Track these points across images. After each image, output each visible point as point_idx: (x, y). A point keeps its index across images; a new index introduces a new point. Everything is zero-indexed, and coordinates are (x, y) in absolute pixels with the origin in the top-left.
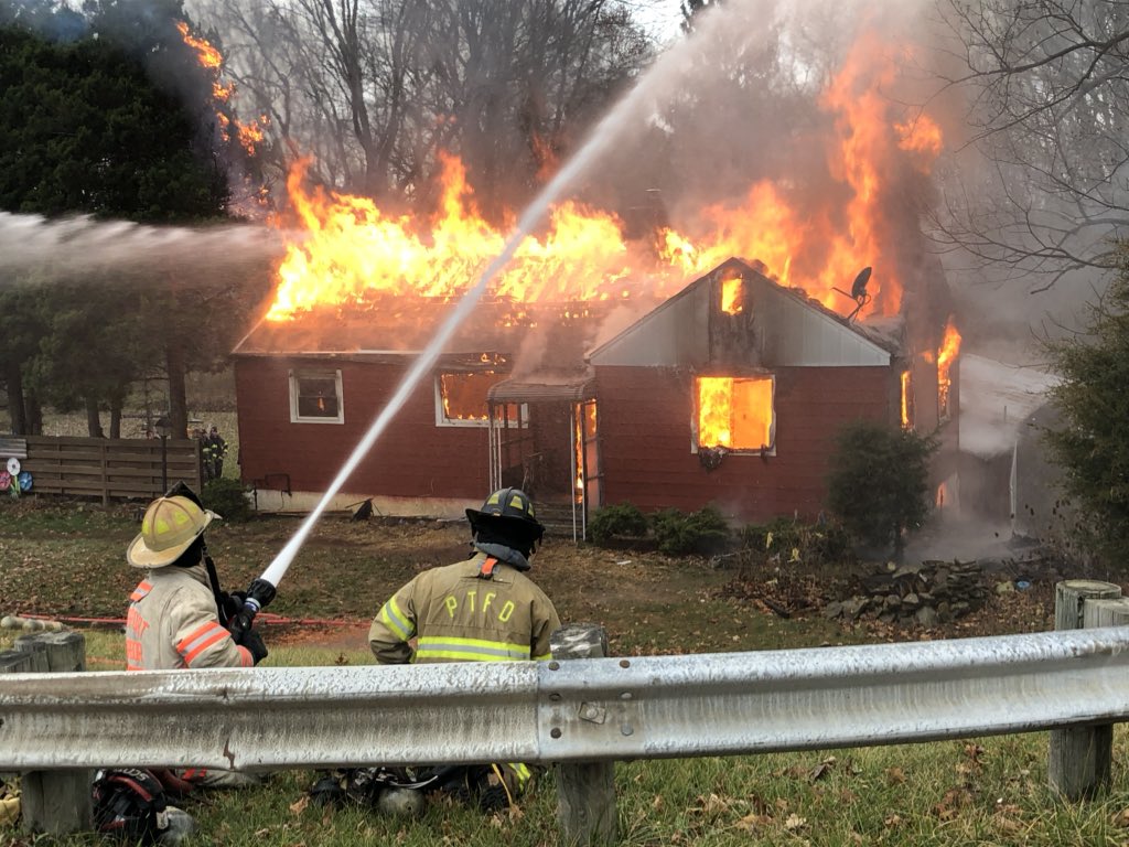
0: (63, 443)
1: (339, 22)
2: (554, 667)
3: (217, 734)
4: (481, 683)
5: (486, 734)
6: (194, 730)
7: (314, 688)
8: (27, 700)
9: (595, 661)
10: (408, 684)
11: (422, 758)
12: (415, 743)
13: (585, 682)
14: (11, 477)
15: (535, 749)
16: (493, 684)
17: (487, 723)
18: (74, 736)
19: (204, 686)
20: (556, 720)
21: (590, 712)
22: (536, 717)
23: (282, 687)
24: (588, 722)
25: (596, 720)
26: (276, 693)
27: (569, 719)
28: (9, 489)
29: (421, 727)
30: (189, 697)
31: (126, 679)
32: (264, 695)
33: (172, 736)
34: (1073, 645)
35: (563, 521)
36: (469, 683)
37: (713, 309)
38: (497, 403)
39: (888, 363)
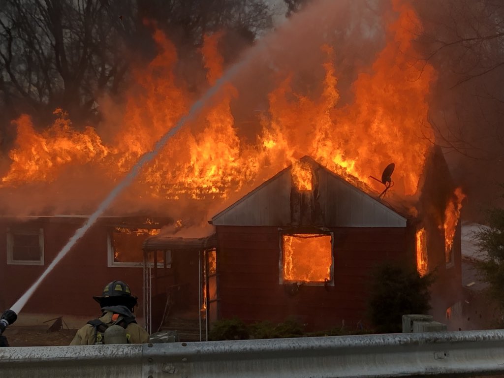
2: (151, 346)
4: (115, 353)
7: (34, 356)
9: (170, 344)
10: (80, 354)
13: (165, 353)
16: (120, 353)
17: (118, 374)
20: (151, 372)
21: (167, 368)
22: (141, 371)
23: (19, 355)
24: (166, 373)
25: (170, 372)
26: (16, 358)
27: (157, 371)
32: (10, 359)
34: (399, 339)
36: (109, 353)
37: (294, 189)
38: (150, 250)
39: (405, 225)
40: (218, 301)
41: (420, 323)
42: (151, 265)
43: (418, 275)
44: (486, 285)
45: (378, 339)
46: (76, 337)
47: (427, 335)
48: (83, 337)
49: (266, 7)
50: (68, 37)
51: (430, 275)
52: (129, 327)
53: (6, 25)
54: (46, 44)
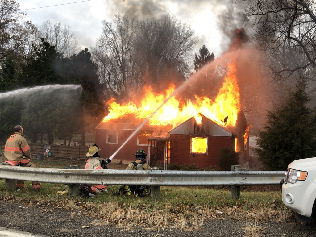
0: (58, 146)
1: (122, 61)
2: (151, 171)
3: (100, 179)
5: (140, 181)
6: (97, 179)
8: (73, 173)
9: (157, 171)
11: (131, 184)
12: (130, 182)
14: (47, 153)
15: (148, 183)
16: (142, 173)
17: (141, 179)
18: (79, 179)
19: (99, 172)
20: (151, 179)
21: (156, 178)
22: (148, 178)
24: (156, 180)
27: (153, 179)
28: (46, 155)
29: (131, 180)
30: (97, 173)
31: (88, 170)
33: (94, 179)
35: (162, 167)
36: (138, 173)
37: (195, 123)
38: (150, 141)
39: (231, 136)
40: (170, 158)
41: (237, 168)
42: (150, 145)
43: (235, 152)
44: (257, 156)
45: (223, 172)
46: (128, 167)
47: (240, 172)
48: (130, 167)
49: (188, 66)
50: (127, 74)
51: (239, 152)
52: (144, 164)
53: (108, 70)
54: (120, 77)
